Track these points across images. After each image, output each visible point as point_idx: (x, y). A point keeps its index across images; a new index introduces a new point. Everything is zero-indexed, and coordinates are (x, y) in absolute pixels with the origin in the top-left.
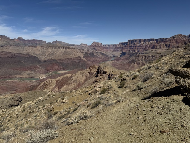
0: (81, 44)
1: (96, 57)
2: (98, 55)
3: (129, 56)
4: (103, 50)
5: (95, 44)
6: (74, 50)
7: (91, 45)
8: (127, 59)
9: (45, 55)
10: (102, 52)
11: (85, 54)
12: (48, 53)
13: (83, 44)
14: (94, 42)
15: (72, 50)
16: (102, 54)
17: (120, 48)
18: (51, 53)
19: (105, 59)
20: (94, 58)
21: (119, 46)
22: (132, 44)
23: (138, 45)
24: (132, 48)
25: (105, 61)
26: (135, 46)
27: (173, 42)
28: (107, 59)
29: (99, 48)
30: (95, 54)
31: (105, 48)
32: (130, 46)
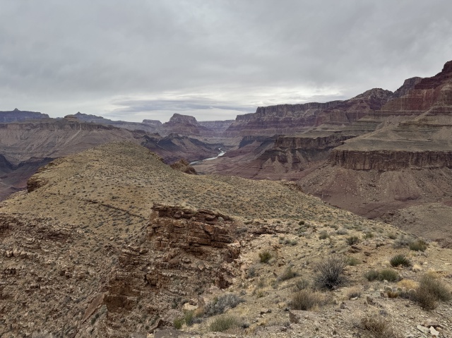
0: (144, 121)
1: (179, 149)
2: (184, 144)
3: (259, 144)
4: (198, 132)
5: (179, 119)
6: (113, 131)
7: (168, 121)
8: (256, 151)
9: (31, 148)
10: (196, 138)
11: (145, 141)
12: (41, 142)
13: (150, 121)
14: (175, 115)
15: (110, 131)
16: (195, 142)
17: (239, 127)
18: (48, 141)
19: (201, 154)
20: (170, 153)
21: (238, 124)
22: (265, 118)
23: (281, 119)
24: (266, 127)
25: (202, 158)
26: (274, 122)
27: (365, 107)
28: (208, 154)
29: (188, 129)
30: (175, 142)
31: (203, 128)
32: (263, 123)
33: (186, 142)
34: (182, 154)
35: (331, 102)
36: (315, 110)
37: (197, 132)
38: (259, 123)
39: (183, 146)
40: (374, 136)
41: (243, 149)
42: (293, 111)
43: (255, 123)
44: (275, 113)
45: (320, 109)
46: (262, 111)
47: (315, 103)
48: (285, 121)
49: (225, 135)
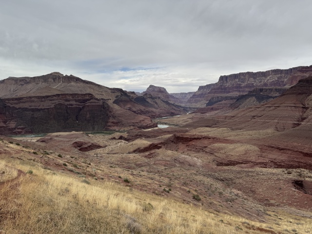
1: (152, 106)
11: (119, 94)
14: (151, 86)
16: (166, 102)
17: (201, 95)
20: (142, 107)
21: (200, 93)
22: (228, 84)
24: (229, 92)
25: (173, 114)
26: (237, 87)
28: (178, 112)
30: (149, 100)
31: (172, 96)
32: (225, 89)
33: (158, 101)
35: (294, 68)
36: (278, 76)
38: (222, 89)
39: (155, 104)
42: (254, 78)
43: (218, 89)
44: (237, 80)
45: (283, 75)
46: (224, 79)
47: (278, 70)
48: (247, 86)
49: (189, 102)
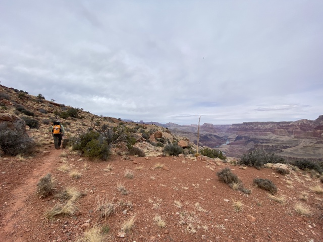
3: (246, 141)
5: (206, 125)
10: (215, 134)
16: (215, 136)
19: (219, 142)
21: (233, 127)
22: (247, 127)
23: (255, 128)
25: (220, 144)
26: (252, 129)
27: (297, 129)
28: (222, 142)
29: (211, 130)
30: (209, 137)
31: (217, 128)
32: (246, 129)
33: (213, 137)
34: (213, 142)
36: (273, 125)
37: (215, 132)
38: (244, 129)
39: (212, 139)
40: (292, 151)
41: (237, 141)
43: (242, 129)
44: (252, 125)
45: (276, 125)
46: (245, 124)
48: (256, 129)
49: (227, 132)
